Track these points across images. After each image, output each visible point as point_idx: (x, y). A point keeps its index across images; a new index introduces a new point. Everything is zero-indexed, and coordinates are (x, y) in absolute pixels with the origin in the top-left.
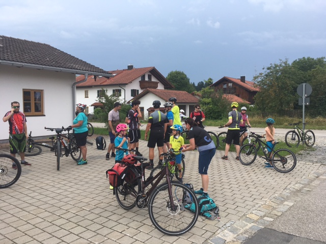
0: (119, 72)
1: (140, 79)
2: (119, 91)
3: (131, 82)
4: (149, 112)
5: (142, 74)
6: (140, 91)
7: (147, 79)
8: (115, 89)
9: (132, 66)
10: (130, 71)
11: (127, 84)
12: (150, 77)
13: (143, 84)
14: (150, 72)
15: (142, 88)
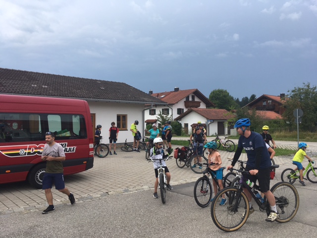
0: (167, 94)
1: (185, 100)
2: (168, 110)
3: (177, 103)
4: (192, 127)
5: (186, 95)
6: (185, 110)
7: (190, 99)
8: (163, 108)
9: (178, 88)
10: (176, 93)
11: (174, 104)
12: (193, 98)
13: (187, 104)
14: (194, 93)
15: (186, 107)
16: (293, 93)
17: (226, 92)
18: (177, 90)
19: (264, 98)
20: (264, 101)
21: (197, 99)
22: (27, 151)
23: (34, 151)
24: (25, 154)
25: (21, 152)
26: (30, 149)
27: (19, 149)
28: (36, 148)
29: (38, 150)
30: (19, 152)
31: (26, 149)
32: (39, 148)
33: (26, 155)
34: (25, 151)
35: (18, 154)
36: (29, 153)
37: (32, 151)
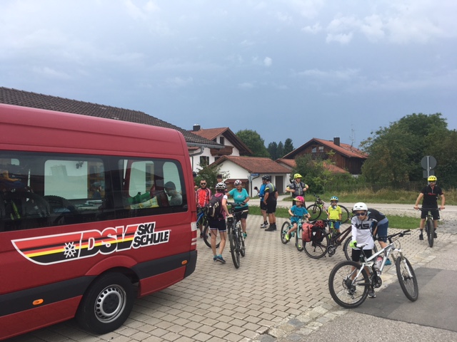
6: (211, 159)
9: (199, 126)
10: (197, 133)
12: (222, 140)
14: (223, 134)
15: (213, 155)
16: (378, 136)
17: (255, 133)
18: (197, 128)
19: (314, 143)
20: (313, 147)
21: (227, 143)
22: (80, 247)
23: (95, 245)
24: (76, 255)
25: (68, 249)
26: (85, 241)
27: (62, 245)
28: (98, 239)
29: (102, 243)
30: (64, 250)
31: (77, 242)
32: (105, 238)
33: (79, 258)
34: (75, 248)
35: (61, 256)
36: (84, 252)
37: (91, 246)
